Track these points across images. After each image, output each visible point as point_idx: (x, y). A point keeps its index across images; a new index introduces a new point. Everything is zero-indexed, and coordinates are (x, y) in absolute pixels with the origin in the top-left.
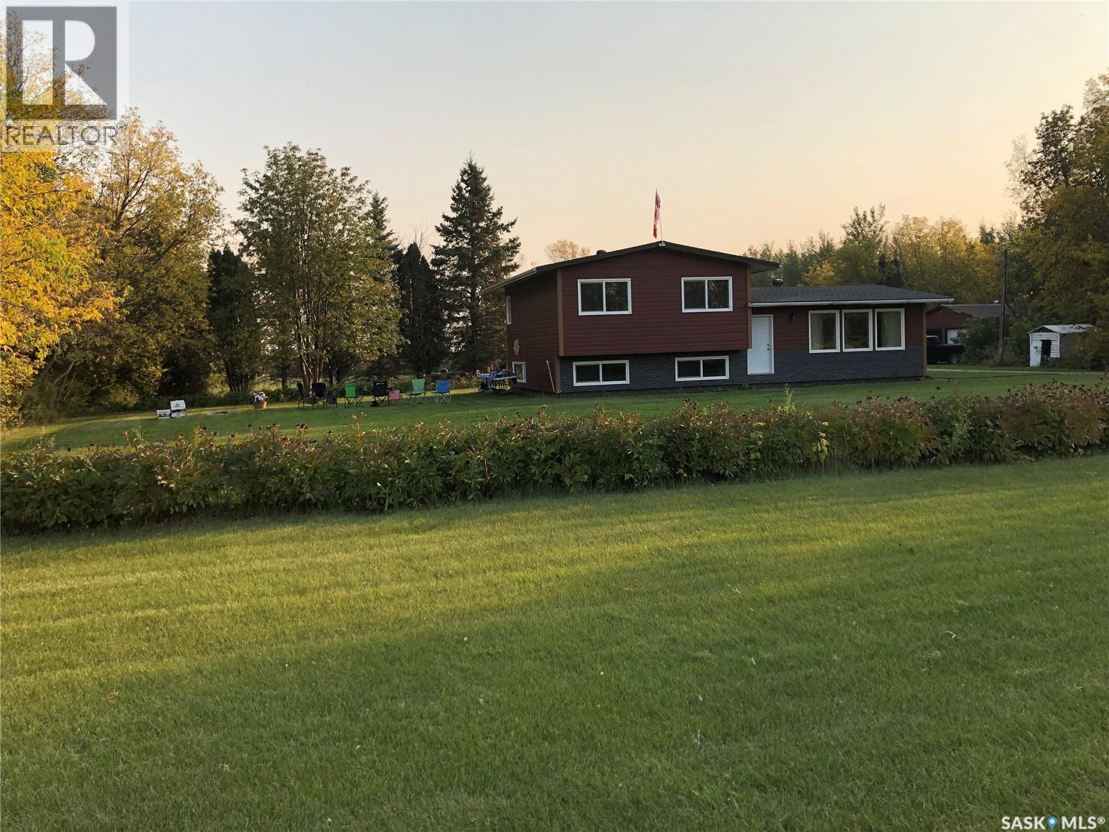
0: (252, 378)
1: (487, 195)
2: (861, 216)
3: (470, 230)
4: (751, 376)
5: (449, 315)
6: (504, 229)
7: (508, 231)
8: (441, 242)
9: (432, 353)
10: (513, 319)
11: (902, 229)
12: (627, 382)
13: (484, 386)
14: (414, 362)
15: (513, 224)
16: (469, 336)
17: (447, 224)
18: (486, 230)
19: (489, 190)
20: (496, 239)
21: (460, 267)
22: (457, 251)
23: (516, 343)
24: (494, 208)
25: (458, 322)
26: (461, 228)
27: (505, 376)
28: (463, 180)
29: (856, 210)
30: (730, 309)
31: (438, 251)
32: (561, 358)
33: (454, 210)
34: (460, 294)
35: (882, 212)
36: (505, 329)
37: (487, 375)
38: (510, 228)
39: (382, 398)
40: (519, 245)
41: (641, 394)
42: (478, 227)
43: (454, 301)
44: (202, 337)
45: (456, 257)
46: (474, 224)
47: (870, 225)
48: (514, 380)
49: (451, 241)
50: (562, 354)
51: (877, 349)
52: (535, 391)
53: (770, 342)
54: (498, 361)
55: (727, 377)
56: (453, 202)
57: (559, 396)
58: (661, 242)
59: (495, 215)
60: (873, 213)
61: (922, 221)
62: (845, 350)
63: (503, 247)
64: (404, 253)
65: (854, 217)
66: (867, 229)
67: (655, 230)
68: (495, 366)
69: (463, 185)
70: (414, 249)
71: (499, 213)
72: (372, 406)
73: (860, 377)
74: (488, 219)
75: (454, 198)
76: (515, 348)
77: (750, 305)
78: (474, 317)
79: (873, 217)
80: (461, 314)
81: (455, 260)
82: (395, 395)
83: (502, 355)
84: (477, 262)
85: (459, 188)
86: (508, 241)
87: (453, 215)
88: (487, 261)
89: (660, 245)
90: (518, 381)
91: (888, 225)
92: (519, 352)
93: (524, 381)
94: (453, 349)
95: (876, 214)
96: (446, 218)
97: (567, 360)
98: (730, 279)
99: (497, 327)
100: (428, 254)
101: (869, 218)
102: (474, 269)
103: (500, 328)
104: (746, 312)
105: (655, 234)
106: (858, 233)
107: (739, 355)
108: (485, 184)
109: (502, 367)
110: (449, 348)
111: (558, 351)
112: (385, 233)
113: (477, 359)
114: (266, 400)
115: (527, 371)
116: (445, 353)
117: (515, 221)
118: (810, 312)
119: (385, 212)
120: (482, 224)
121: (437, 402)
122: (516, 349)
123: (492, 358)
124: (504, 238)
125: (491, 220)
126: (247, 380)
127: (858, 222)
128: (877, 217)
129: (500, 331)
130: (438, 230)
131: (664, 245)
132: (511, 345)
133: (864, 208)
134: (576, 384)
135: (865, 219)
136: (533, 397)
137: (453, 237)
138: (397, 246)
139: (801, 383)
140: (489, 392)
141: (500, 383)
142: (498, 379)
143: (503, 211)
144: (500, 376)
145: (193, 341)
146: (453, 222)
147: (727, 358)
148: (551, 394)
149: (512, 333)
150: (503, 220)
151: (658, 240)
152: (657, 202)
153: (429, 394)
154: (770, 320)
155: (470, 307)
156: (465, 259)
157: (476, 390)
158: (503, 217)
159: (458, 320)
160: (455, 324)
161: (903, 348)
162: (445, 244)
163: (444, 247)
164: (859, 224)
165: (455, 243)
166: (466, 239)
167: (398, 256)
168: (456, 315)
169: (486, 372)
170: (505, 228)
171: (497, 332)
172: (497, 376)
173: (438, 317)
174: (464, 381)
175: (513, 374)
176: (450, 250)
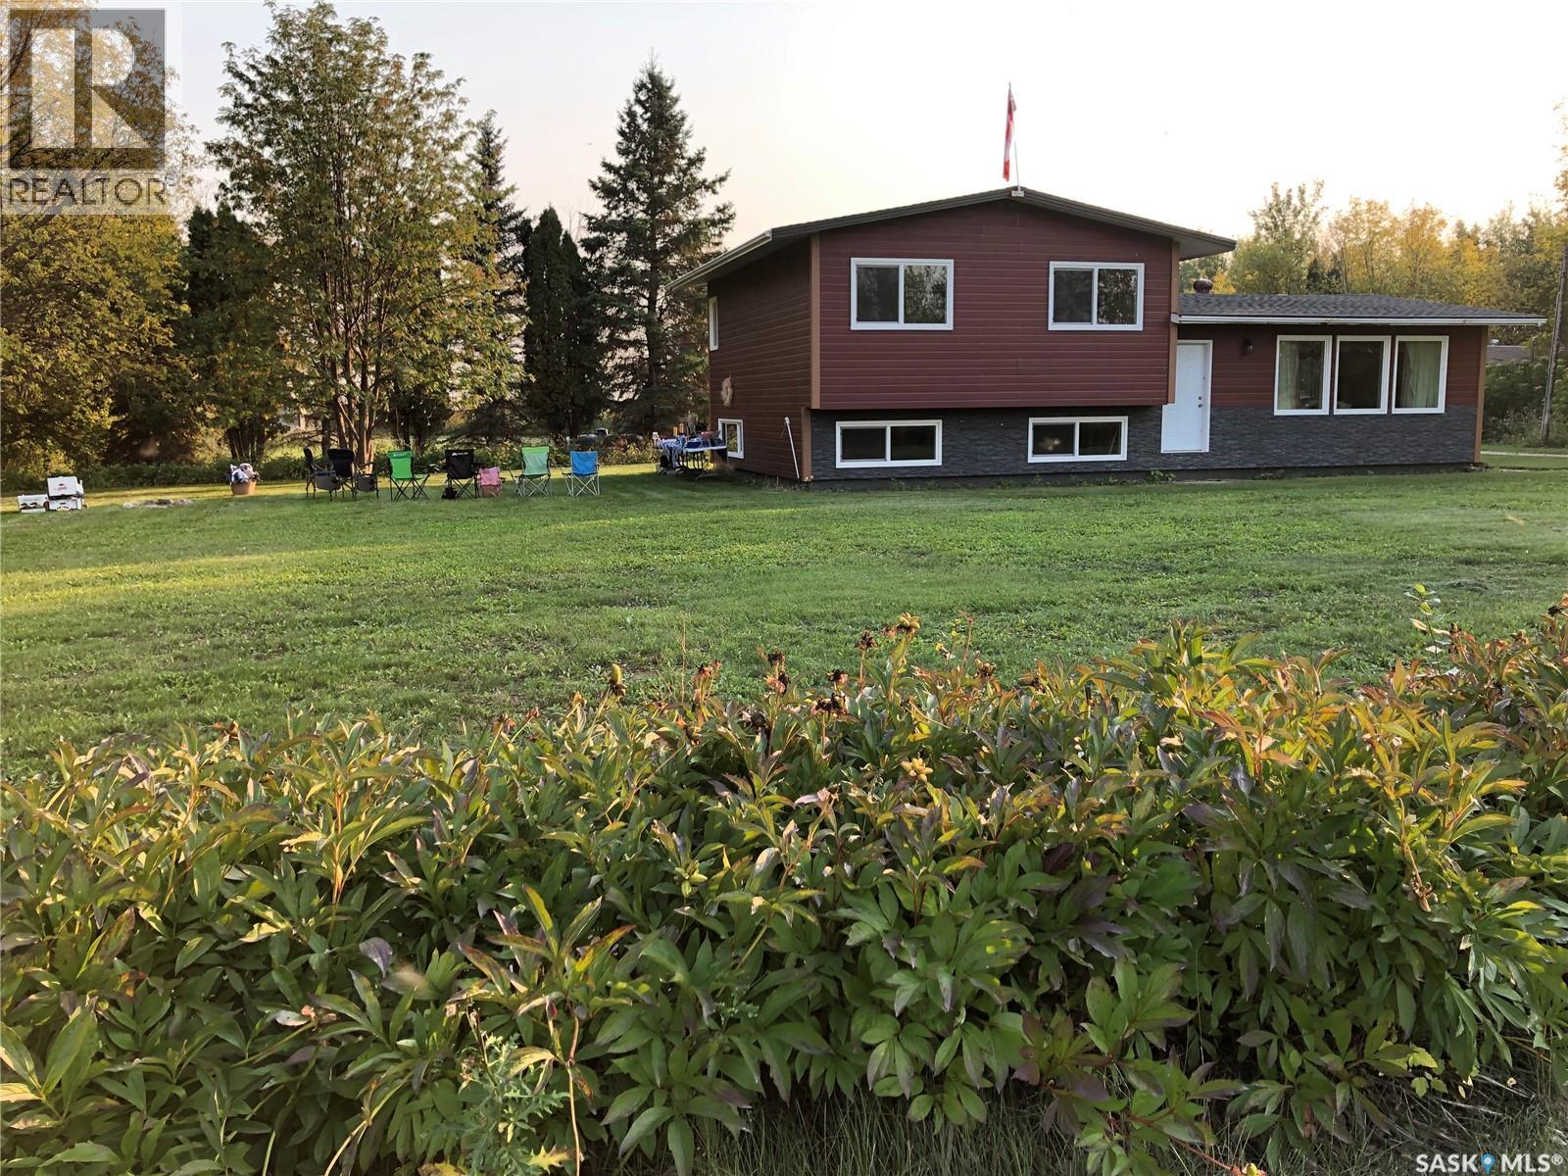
0: (271, 434)
1: (677, 129)
2: (1283, 197)
3: (650, 189)
4: (1168, 455)
5: (611, 336)
6: (707, 188)
7: (714, 192)
8: (598, 208)
9: (581, 400)
10: (721, 338)
11: (1346, 220)
12: (937, 461)
13: (665, 462)
14: (550, 415)
15: (722, 179)
16: (644, 374)
17: (609, 177)
18: (677, 192)
19: (683, 119)
20: (692, 204)
21: (630, 252)
22: (627, 224)
23: (727, 383)
24: (691, 151)
25: (626, 349)
26: (632, 185)
27: (706, 444)
28: (638, 101)
29: (1275, 189)
30: (1138, 326)
31: (595, 224)
32: (814, 412)
33: (624, 152)
34: (629, 300)
35: (1318, 192)
36: (707, 360)
37: (671, 442)
38: (717, 187)
39: (464, 482)
40: (731, 217)
41: (966, 486)
42: (662, 183)
43: (620, 311)
44: (162, 361)
45: (624, 235)
46: (656, 180)
47: (1296, 214)
48: (722, 453)
49: (616, 208)
50: (816, 405)
51: (1395, 411)
52: (760, 475)
53: (1205, 394)
54: (690, 417)
55: (1123, 456)
56: (620, 139)
57: (808, 487)
58: (1016, 188)
59: (692, 162)
60: (1302, 192)
61: (1381, 208)
62: (1337, 412)
63: (706, 220)
64: (534, 225)
65: (1271, 199)
66: (1290, 219)
67: (1007, 165)
68: (686, 424)
69: (639, 110)
70: (549, 219)
71: (698, 160)
72: (444, 497)
73: (1361, 463)
74: (680, 170)
75: (622, 133)
76: (723, 393)
77: (1175, 319)
78: (655, 341)
79: (1302, 200)
80: (633, 335)
81: (620, 239)
82: (489, 477)
83: (701, 408)
84: (659, 244)
85: (631, 114)
86: (713, 210)
87: (619, 161)
88: (677, 244)
89: (1014, 194)
90: (730, 454)
91: (1326, 212)
92: (732, 401)
93: (739, 454)
94: (616, 395)
95: (1306, 195)
96: (609, 167)
97: (826, 417)
98: (1140, 267)
99: (692, 358)
100: (575, 228)
101: (1296, 201)
102: (656, 258)
103: (699, 360)
104: (1166, 333)
105: (1006, 174)
106: (1276, 226)
107: (1146, 415)
108: (677, 109)
109: (701, 427)
110: (608, 393)
111: (809, 399)
112: (503, 188)
113: (657, 413)
114: (254, 478)
115: (746, 435)
116: (603, 401)
117: (727, 174)
118: (1280, 338)
119: (503, 153)
120: (669, 179)
121: (571, 492)
122: (726, 395)
123: (683, 413)
124: (707, 205)
125: (685, 172)
126: (262, 440)
127: (1278, 208)
128: (1308, 199)
129: (697, 365)
130: (594, 187)
131: (1022, 194)
132: (716, 389)
133: (1287, 185)
134: (840, 464)
135: (1289, 203)
136: (759, 486)
137: (620, 200)
138: (521, 213)
139: (1257, 470)
140: (676, 477)
141: (693, 457)
142: (690, 450)
143: (705, 155)
144: (696, 445)
145: (148, 368)
146: (620, 176)
147: (1124, 420)
148: (792, 481)
149: (719, 367)
150: (705, 173)
151: (1011, 184)
152: (1011, 110)
153: (557, 474)
154: (1206, 351)
155: (647, 323)
156: (639, 239)
157: (651, 468)
158: (705, 166)
159: (625, 345)
160: (620, 353)
161: (1440, 409)
162: (605, 211)
163: (604, 217)
164: (1279, 211)
165: (621, 210)
166: (642, 203)
167: (524, 232)
168: (624, 337)
169: (672, 436)
170: (709, 187)
171: (693, 366)
172: (690, 445)
173: (589, 338)
174: (633, 451)
175: (720, 442)
176: (613, 221)
